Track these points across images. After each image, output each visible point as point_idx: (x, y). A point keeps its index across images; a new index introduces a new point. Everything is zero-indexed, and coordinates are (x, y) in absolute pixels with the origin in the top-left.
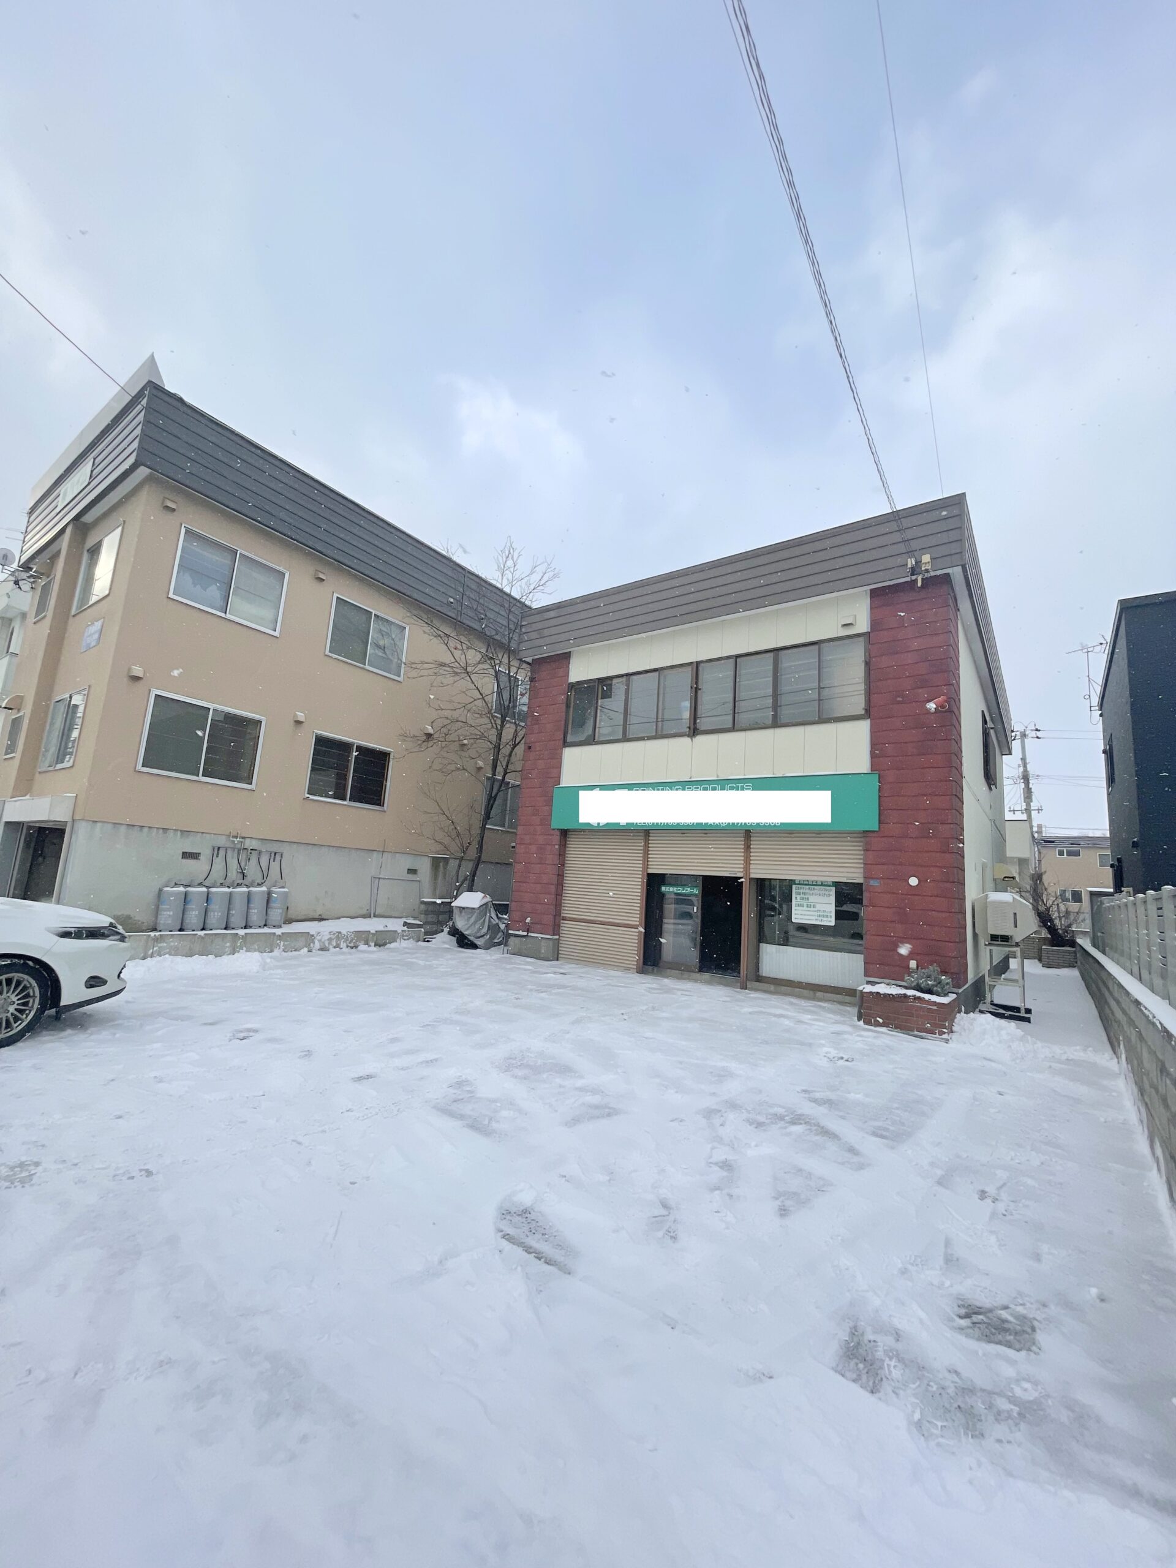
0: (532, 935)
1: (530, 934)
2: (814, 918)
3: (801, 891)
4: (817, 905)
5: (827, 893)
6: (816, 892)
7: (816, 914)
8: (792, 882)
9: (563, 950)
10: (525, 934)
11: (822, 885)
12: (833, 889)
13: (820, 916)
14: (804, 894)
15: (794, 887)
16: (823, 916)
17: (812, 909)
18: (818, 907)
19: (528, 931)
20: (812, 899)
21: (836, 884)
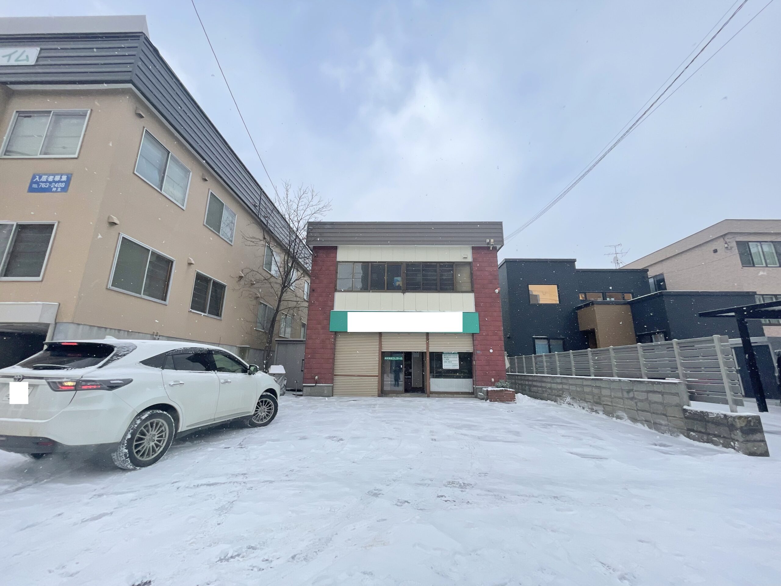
0: (319, 385)
1: (317, 385)
2: (451, 366)
3: (446, 356)
4: (452, 361)
5: (456, 356)
6: (451, 356)
7: (452, 365)
8: (442, 353)
9: (335, 391)
10: (314, 385)
11: (454, 353)
12: (458, 355)
13: (453, 366)
14: (447, 357)
15: (443, 355)
16: (455, 366)
17: (450, 363)
18: (453, 362)
19: (316, 383)
20: (450, 359)
21: (459, 353)
